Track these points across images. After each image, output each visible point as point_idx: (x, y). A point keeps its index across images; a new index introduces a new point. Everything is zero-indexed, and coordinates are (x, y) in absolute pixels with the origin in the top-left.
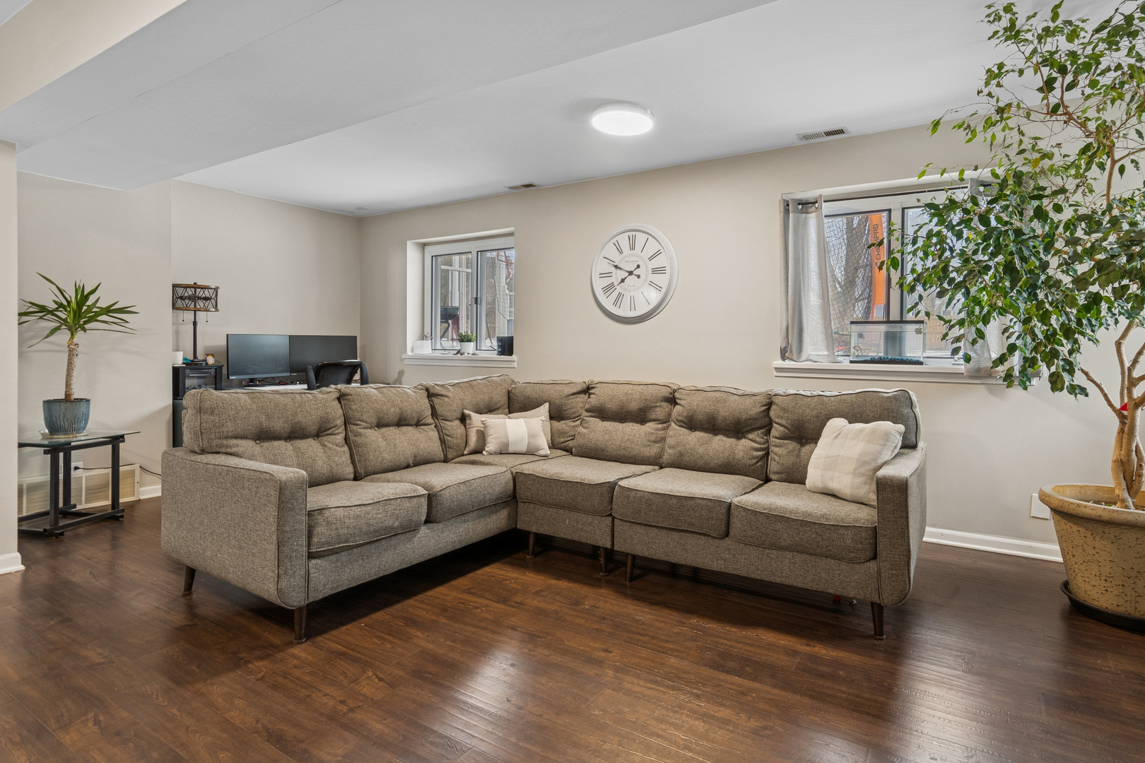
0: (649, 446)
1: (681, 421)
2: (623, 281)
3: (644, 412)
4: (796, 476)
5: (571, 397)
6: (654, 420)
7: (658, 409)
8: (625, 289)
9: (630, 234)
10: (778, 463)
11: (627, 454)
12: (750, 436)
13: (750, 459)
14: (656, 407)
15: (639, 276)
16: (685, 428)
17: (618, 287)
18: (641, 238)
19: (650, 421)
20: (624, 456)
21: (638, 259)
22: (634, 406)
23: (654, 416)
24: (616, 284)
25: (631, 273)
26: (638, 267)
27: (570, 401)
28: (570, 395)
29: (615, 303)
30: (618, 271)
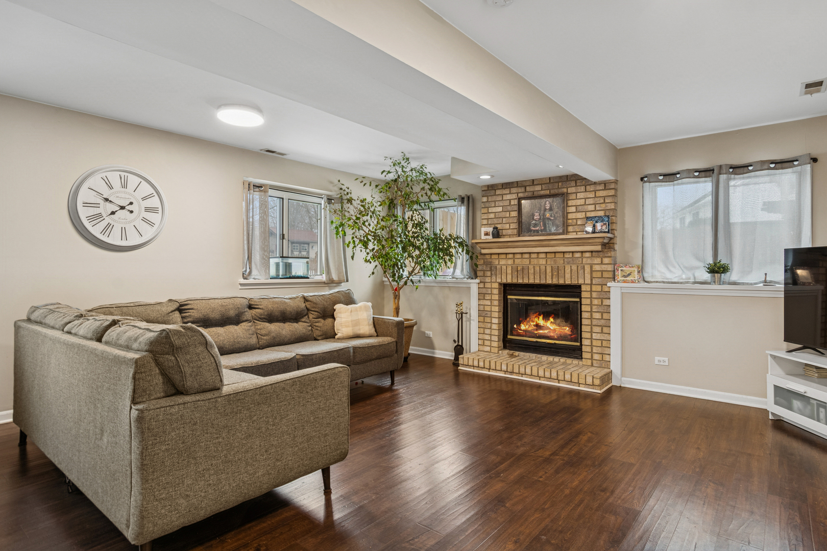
0: (251, 337)
1: (263, 318)
2: (113, 213)
3: (239, 316)
4: (330, 335)
5: (171, 314)
6: (246, 321)
7: (246, 313)
8: (114, 220)
9: (123, 174)
10: (320, 331)
11: (241, 346)
12: (303, 320)
13: (309, 332)
14: (245, 312)
15: (132, 212)
16: (266, 322)
17: (107, 218)
18: (133, 181)
19: (243, 321)
20: (239, 348)
21: (130, 197)
22: (232, 313)
23: (245, 318)
24: (104, 215)
25: (122, 208)
26: (131, 203)
27: (171, 317)
28: (169, 313)
29: (103, 232)
30: (107, 204)
